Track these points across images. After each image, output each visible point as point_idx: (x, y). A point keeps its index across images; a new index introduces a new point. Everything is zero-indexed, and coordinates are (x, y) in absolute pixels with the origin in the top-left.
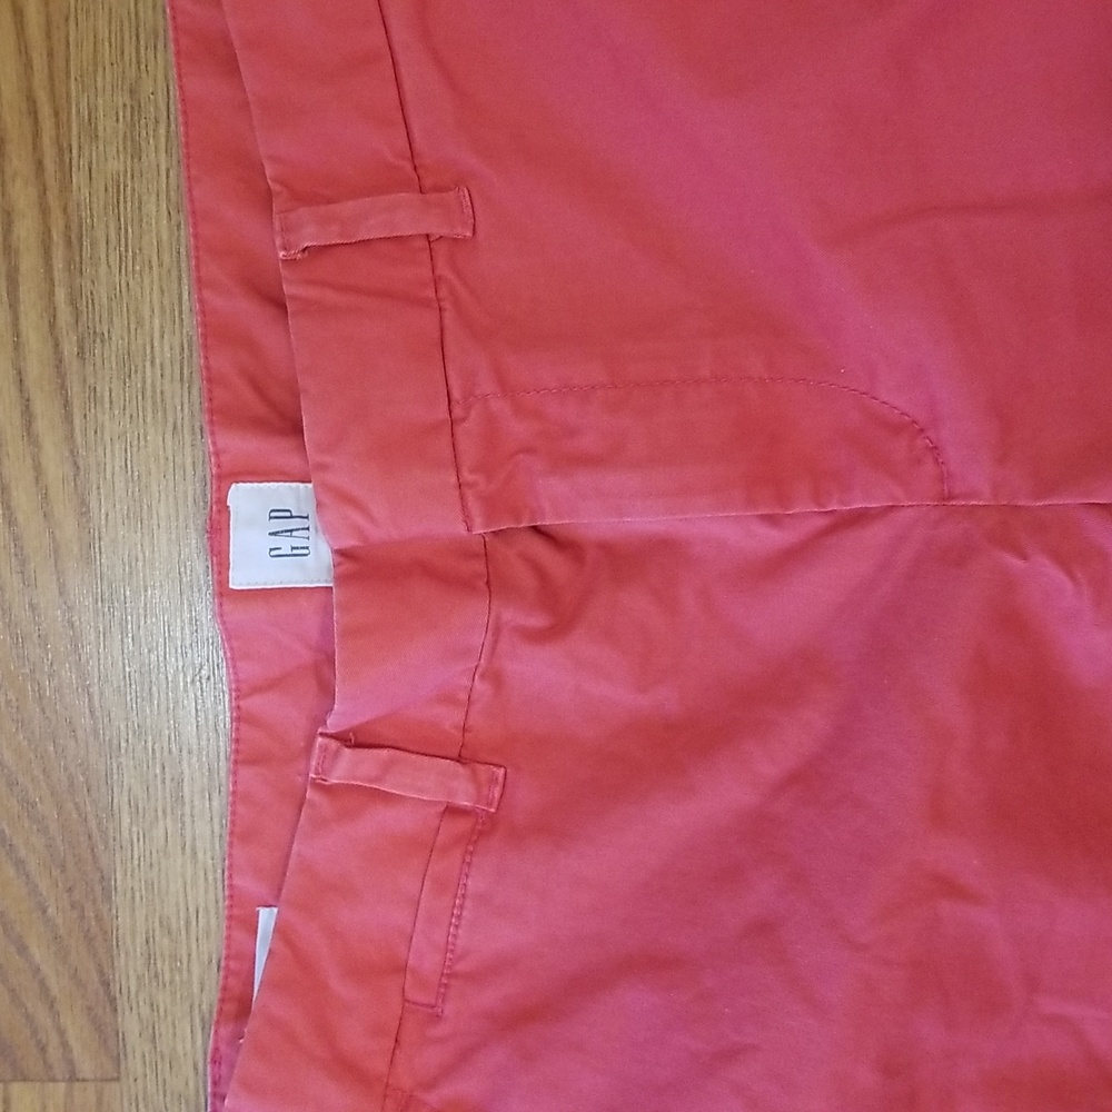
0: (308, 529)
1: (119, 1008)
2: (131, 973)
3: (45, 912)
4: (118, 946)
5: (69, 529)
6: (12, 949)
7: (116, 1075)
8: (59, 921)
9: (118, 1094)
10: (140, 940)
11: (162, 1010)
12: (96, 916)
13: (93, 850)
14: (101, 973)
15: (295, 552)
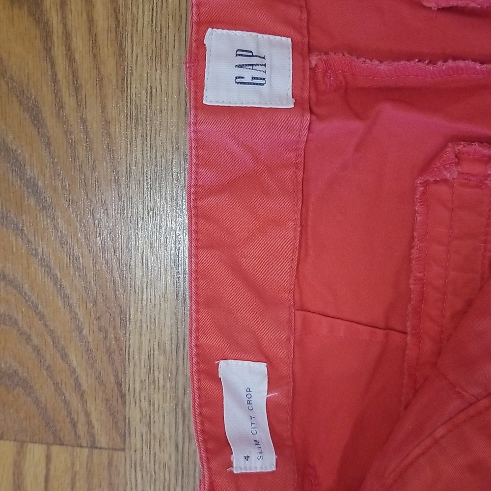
0: (265, 65)
1: (127, 401)
2: (137, 378)
3: (81, 332)
4: (129, 359)
5: (110, 66)
6: (58, 355)
7: (122, 446)
8: (90, 339)
9: (123, 460)
10: (144, 356)
11: (156, 405)
12: (115, 338)
13: (115, 291)
14: (116, 376)
15: (254, 81)
